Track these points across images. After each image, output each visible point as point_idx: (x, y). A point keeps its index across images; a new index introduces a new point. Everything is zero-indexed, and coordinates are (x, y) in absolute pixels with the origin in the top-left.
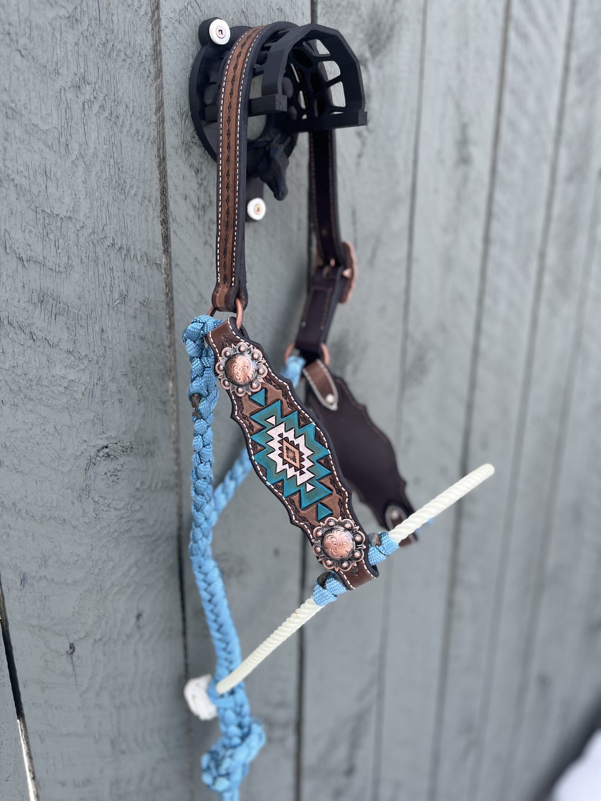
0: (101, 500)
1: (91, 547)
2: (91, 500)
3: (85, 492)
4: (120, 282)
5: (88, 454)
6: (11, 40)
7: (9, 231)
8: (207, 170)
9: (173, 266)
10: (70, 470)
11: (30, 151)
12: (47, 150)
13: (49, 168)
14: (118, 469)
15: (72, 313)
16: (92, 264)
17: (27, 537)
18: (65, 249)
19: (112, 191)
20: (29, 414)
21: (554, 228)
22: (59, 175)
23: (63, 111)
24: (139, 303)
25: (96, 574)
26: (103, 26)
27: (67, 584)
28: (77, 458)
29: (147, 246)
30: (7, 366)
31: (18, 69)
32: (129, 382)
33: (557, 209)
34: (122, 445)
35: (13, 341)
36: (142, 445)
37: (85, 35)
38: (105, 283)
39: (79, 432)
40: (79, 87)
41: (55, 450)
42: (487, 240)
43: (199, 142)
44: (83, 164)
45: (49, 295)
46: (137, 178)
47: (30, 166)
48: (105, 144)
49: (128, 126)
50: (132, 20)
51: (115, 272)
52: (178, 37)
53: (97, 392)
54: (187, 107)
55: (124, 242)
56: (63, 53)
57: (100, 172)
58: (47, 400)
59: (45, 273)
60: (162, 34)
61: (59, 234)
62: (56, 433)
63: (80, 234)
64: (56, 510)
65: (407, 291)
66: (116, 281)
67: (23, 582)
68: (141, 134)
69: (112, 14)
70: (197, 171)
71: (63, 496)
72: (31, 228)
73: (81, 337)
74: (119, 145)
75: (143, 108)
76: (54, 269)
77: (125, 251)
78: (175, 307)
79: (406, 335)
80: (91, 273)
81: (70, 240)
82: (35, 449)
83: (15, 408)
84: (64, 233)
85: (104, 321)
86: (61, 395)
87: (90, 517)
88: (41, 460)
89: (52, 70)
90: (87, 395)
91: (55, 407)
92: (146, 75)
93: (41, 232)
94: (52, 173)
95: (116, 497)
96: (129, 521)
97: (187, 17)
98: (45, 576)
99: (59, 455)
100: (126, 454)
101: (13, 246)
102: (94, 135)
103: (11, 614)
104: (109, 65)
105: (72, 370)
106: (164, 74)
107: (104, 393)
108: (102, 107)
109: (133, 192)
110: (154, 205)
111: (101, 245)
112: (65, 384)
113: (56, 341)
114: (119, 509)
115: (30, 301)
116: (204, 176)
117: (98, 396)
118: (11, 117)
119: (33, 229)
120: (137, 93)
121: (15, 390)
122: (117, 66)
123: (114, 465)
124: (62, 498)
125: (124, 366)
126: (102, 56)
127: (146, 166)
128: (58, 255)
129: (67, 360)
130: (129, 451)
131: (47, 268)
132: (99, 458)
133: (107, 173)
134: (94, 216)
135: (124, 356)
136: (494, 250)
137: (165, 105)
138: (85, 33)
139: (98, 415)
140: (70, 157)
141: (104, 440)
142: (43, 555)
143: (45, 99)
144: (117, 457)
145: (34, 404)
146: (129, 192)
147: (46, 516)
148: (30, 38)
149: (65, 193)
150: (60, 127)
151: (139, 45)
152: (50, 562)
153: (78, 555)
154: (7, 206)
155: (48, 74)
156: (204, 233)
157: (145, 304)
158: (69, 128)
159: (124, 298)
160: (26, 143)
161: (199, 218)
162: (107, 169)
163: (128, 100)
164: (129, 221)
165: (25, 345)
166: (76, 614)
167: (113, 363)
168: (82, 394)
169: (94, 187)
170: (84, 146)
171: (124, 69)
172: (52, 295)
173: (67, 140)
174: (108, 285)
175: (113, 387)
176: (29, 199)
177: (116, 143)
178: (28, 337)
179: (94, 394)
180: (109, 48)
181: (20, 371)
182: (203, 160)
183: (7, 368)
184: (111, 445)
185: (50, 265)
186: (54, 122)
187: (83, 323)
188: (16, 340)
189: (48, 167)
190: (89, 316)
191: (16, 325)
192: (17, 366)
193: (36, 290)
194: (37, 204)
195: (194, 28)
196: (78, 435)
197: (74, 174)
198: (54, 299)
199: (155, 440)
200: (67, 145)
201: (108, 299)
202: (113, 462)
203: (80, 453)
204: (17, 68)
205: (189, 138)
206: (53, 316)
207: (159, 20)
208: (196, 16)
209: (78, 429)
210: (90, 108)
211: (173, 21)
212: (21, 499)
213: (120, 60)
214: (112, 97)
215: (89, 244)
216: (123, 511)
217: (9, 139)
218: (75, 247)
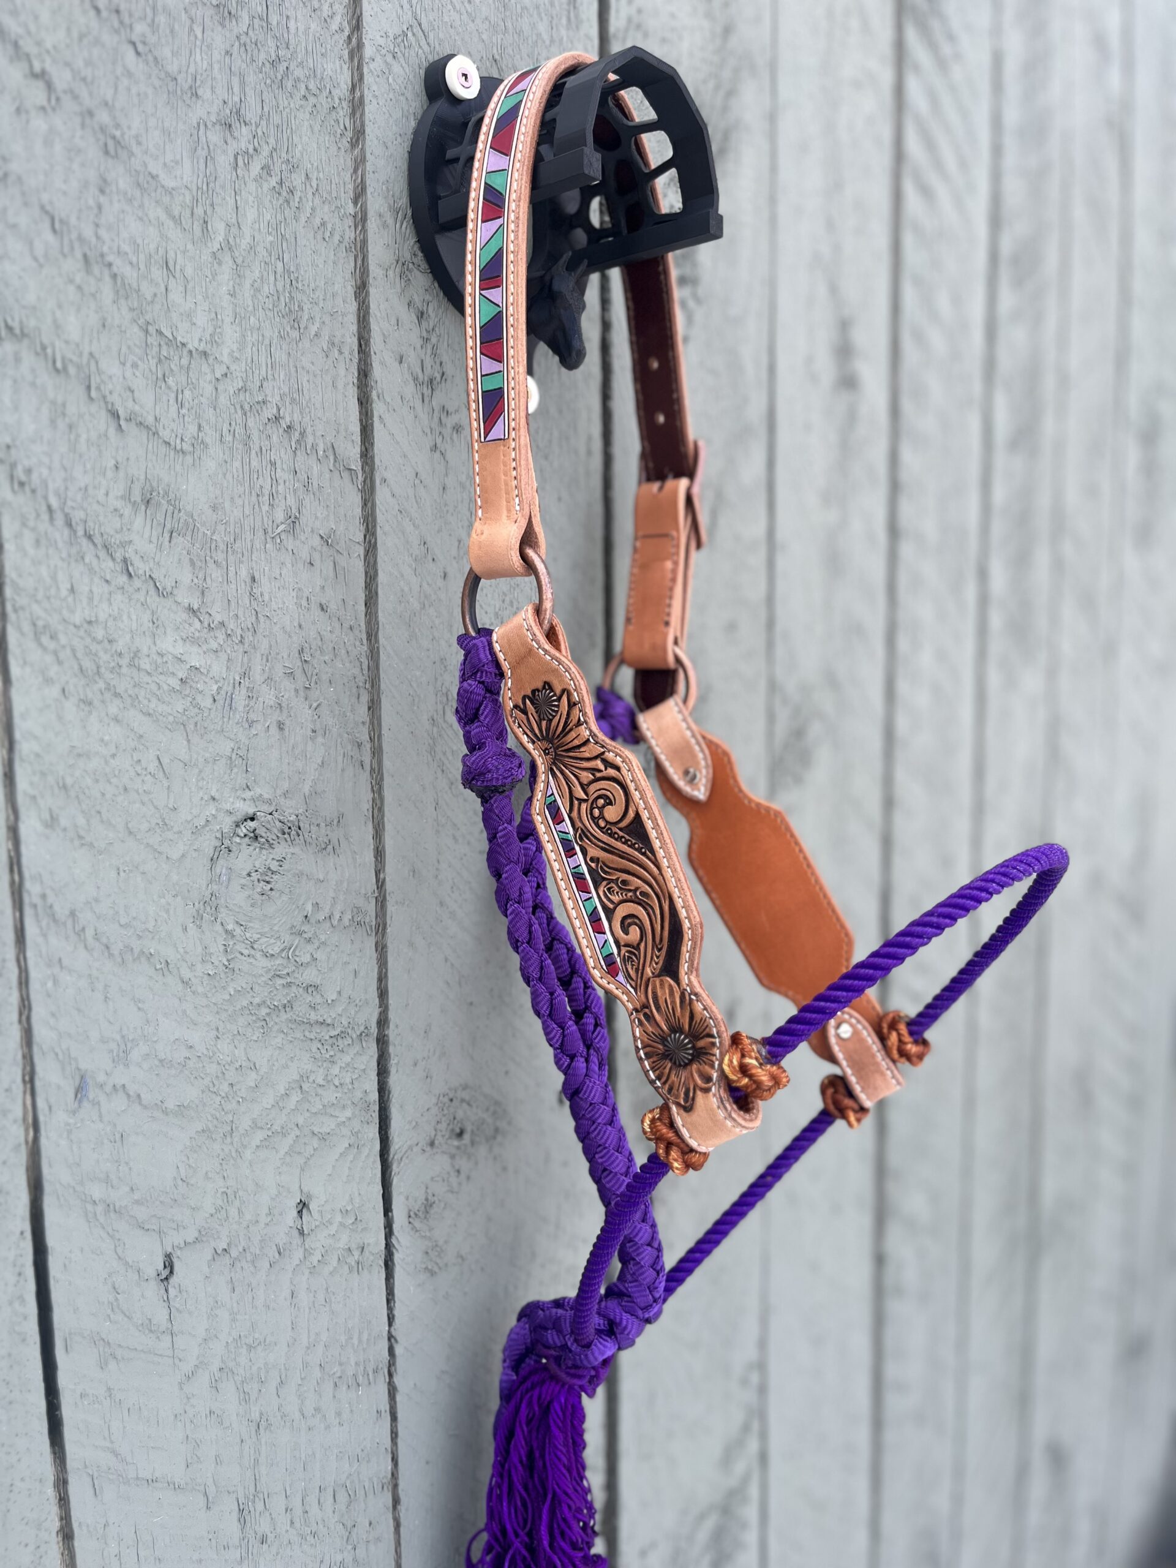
0: (238, 931)
1: (215, 1033)
2: (218, 928)
3: (208, 909)
4: (288, 490)
5: (218, 828)
6: (121, 23)
7: (97, 356)
8: (436, 316)
9: (378, 482)
10: (183, 856)
11: (141, 219)
12: (171, 224)
13: (173, 255)
14: (272, 868)
15: (200, 535)
16: (241, 446)
17: (93, 990)
18: (194, 412)
19: (277, 319)
20: (112, 724)
21: (998, 528)
22: (189, 271)
23: (202, 161)
24: (319, 538)
25: (223, 1095)
26: (273, 33)
27: (165, 1112)
28: (196, 831)
29: (334, 433)
30: (77, 619)
31: (129, 74)
32: (297, 691)
33: (1000, 494)
34: (282, 818)
35: (91, 570)
36: (318, 825)
37: (242, 42)
38: (261, 487)
39: (203, 779)
40: (230, 126)
41: (156, 808)
42: (894, 531)
43: (424, 265)
44: (231, 262)
45: (161, 492)
46: (321, 305)
47: (141, 247)
48: (269, 234)
49: (309, 210)
50: (318, 35)
51: (278, 470)
52: (391, 80)
53: (240, 701)
54: (404, 201)
55: (297, 417)
56: (205, 62)
57: (259, 281)
58: (146, 702)
59: (155, 449)
60: (366, 70)
61: (184, 379)
62: (161, 774)
63: (221, 387)
64: (153, 938)
65: (770, 600)
66: (281, 488)
67: (79, 1096)
68: (329, 229)
69: (288, 17)
70: (421, 316)
71: (167, 911)
72: (136, 359)
73: (214, 585)
74: (293, 240)
75: (334, 186)
76: (172, 443)
77: (297, 434)
78: (379, 560)
79: (773, 686)
80: (237, 464)
81: (202, 396)
82: (120, 799)
83: (87, 709)
84: (194, 381)
85: (256, 562)
86: (172, 694)
87: (216, 963)
88: (130, 825)
89: (186, 86)
90: (222, 702)
91: (161, 718)
92: (339, 131)
93: (154, 369)
94: (178, 267)
95: (266, 930)
96: (289, 984)
97: (407, 50)
98: (124, 1086)
99: (163, 820)
100: (288, 839)
101: (102, 387)
102: (251, 214)
103: (50, 1166)
104: (281, 102)
105: (195, 649)
106: (367, 137)
107: (252, 703)
108: (267, 169)
109: (313, 329)
110: (348, 360)
111: (257, 415)
112: (181, 674)
113: (169, 584)
114: (273, 955)
115: (127, 497)
116: (431, 327)
117: (241, 709)
118: (112, 152)
119: (139, 363)
120: (324, 158)
121: (89, 671)
122: (292, 105)
123: (264, 858)
124: (166, 916)
125: (289, 656)
126: (268, 81)
127: (336, 288)
128: (181, 420)
129: (187, 626)
130: (293, 833)
131: (161, 441)
132: (238, 840)
133: (272, 286)
134: (247, 359)
135: (290, 636)
136: (907, 550)
137: (369, 190)
138: (243, 38)
139: (239, 748)
140: (209, 244)
141: (247, 802)
142: (123, 1037)
143: (172, 135)
144: (271, 841)
145: (121, 706)
146: (306, 328)
147: (132, 949)
148: (153, 25)
149: (199, 307)
150: (194, 189)
151: (328, 79)
152: (135, 1055)
153: (191, 1047)
154: (97, 312)
155: (179, 92)
156: (431, 430)
157: (330, 541)
158: (210, 192)
159: (293, 522)
160: (136, 204)
161: (423, 401)
162: (272, 278)
163: (309, 166)
164: (305, 379)
165: (113, 583)
166: (180, 1182)
167: (271, 646)
168: (212, 699)
169: (248, 306)
170: (234, 230)
171: (304, 112)
172: (166, 493)
173: (205, 212)
174: (266, 492)
175: (268, 696)
176: (136, 305)
177: (287, 236)
178: (119, 569)
179: (233, 704)
180: (282, 72)
181: (100, 633)
182: (431, 299)
183: (78, 623)
184: (262, 814)
185: (165, 434)
186: (185, 177)
187: (220, 557)
188: (97, 569)
189: (171, 255)
190: (229, 546)
191: (98, 540)
192: (97, 621)
193: (138, 479)
194: (148, 317)
195: (417, 70)
196: (200, 784)
197: (214, 275)
198: (169, 502)
199: (341, 817)
200: (206, 222)
201: (265, 519)
202: (264, 852)
203: (203, 823)
204: (128, 72)
205: (408, 256)
206: (167, 535)
207: (360, 46)
208: (420, 51)
209: (200, 772)
210: (247, 165)
211: (384, 52)
212: (88, 903)
213: (298, 96)
214: (284, 155)
215: (235, 408)
216: (279, 961)
217: (108, 191)
218: (211, 410)
